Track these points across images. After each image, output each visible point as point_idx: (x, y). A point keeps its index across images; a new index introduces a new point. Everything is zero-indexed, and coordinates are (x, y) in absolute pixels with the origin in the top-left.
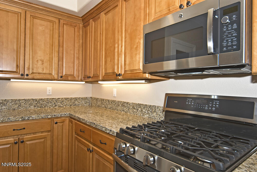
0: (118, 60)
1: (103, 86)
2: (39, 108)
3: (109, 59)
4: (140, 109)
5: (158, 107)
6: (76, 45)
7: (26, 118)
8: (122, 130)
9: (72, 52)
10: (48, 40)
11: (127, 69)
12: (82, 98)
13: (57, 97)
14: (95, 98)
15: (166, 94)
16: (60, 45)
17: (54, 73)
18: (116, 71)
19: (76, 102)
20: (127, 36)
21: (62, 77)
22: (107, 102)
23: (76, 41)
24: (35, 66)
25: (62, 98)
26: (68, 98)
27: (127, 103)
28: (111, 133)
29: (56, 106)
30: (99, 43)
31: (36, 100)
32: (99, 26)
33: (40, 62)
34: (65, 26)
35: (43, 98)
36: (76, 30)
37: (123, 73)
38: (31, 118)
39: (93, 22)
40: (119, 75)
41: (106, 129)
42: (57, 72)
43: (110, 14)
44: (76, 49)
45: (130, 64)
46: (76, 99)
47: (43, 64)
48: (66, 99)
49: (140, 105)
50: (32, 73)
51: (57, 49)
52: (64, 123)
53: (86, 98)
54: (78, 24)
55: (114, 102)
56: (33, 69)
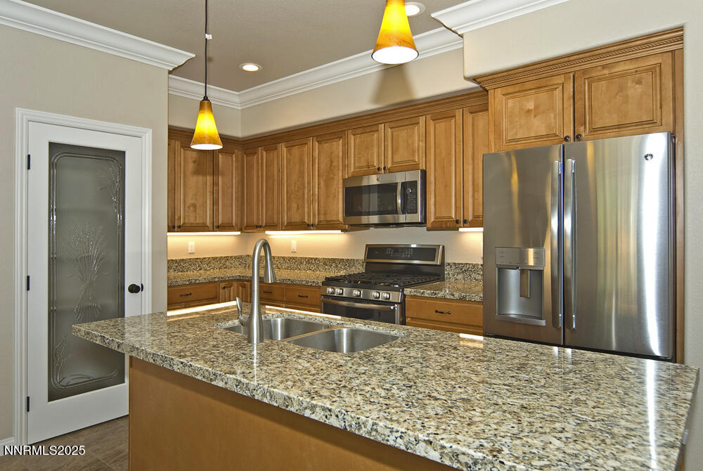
0: (310, 208)
1: (270, 237)
3: (294, 206)
6: (234, 181)
7: (193, 281)
9: (230, 190)
11: (322, 220)
12: (235, 257)
13: (202, 257)
15: (367, 245)
17: (208, 222)
18: (305, 220)
19: (227, 263)
20: (322, 182)
21: (217, 226)
22: (282, 261)
23: (234, 176)
24: (187, 214)
25: (209, 258)
26: (217, 258)
27: (316, 259)
28: (315, 285)
30: (276, 183)
31: (176, 261)
32: (275, 160)
33: (192, 208)
34: (220, 155)
35: (184, 258)
37: (316, 223)
38: (198, 282)
39: (264, 153)
40: (312, 225)
41: (307, 282)
42: (212, 221)
43: (296, 150)
44: (234, 186)
45: (325, 214)
46: (227, 258)
47: (195, 211)
48: (214, 259)
49: (334, 260)
50: (184, 224)
51: (212, 189)
52: (232, 288)
53: (240, 257)
54: (236, 151)
55: (294, 258)
56: (184, 219)
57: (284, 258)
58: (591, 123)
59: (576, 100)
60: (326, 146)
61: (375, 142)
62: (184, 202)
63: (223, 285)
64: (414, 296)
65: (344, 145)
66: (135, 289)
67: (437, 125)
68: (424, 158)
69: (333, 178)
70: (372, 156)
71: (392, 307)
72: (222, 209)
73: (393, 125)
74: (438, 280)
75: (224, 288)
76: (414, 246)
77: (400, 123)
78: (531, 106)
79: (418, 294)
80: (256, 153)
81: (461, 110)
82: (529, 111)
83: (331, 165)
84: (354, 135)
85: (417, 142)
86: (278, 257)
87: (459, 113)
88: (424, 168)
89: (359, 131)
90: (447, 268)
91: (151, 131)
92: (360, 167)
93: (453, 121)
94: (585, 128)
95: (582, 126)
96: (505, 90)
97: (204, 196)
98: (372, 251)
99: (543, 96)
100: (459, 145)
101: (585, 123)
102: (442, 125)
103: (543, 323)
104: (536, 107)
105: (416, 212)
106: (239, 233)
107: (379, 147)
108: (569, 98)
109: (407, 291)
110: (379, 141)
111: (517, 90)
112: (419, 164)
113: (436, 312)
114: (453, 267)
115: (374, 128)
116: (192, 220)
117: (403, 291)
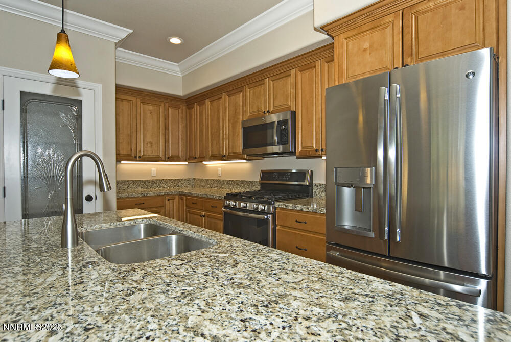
0: (223, 144)
1: (207, 166)
2: (145, 189)
3: (215, 142)
4: (242, 185)
5: (257, 182)
6: (180, 127)
7: (145, 195)
8: (228, 194)
9: (177, 133)
10: (156, 123)
11: (230, 152)
12: (185, 180)
13: (161, 179)
14: (199, 179)
15: (261, 171)
16: (166, 128)
17: (161, 154)
18: (221, 153)
19: (179, 183)
20: (230, 124)
21: (168, 158)
23: (180, 123)
24: (146, 149)
25: (166, 180)
26: (172, 180)
28: (220, 198)
29: (160, 187)
30: (204, 127)
31: (142, 181)
32: (204, 112)
33: (149, 145)
34: (170, 109)
36: (180, 112)
37: (227, 155)
38: (148, 195)
39: (198, 107)
40: (224, 156)
41: (216, 196)
42: (164, 154)
43: (215, 103)
44: (180, 130)
45: (233, 148)
46: (179, 180)
47: (152, 146)
48: (170, 180)
49: (242, 182)
50: (143, 155)
51: (164, 132)
52: (175, 200)
53: (189, 180)
54: (181, 106)
55: (219, 180)
56: (143, 152)
57: (214, 180)
58: (417, 53)
59: (404, 35)
60: (233, 98)
61: (262, 92)
62: (143, 141)
63: (168, 198)
64: (282, 209)
65: (243, 96)
66: (89, 198)
67: (303, 75)
68: (294, 102)
69: (237, 121)
70: (261, 103)
71: (266, 217)
72: (171, 146)
73: (273, 78)
74: (306, 197)
75: (169, 200)
76: (294, 171)
77: (278, 77)
78: (366, 45)
79: (284, 207)
80: (193, 107)
81: (320, 61)
82: (365, 50)
83: (236, 112)
84: (249, 89)
85: (289, 90)
86: (211, 180)
87: (318, 64)
88: (294, 110)
89: (252, 85)
90: (314, 188)
91: (101, 85)
92: (254, 112)
93: (314, 70)
94: (412, 59)
95: (409, 57)
96: (346, 35)
97: (158, 136)
98: (266, 174)
99: (376, 35)
100: (318, 89)
101: (412, 54)
102: (306, 74)
103: (373, 235)
104: (371, 46)
105: (288, 144)
106: (187, 163)
107: (265, 96)
108: (398, 34)
109: (277, 204)
110: (265, 91)
111: (355, 33)
112: (290, 107)
113: (296, 221)
114: (319, 187)
115: (262, 82)
116: (149, 153)
117: (274, 204)
